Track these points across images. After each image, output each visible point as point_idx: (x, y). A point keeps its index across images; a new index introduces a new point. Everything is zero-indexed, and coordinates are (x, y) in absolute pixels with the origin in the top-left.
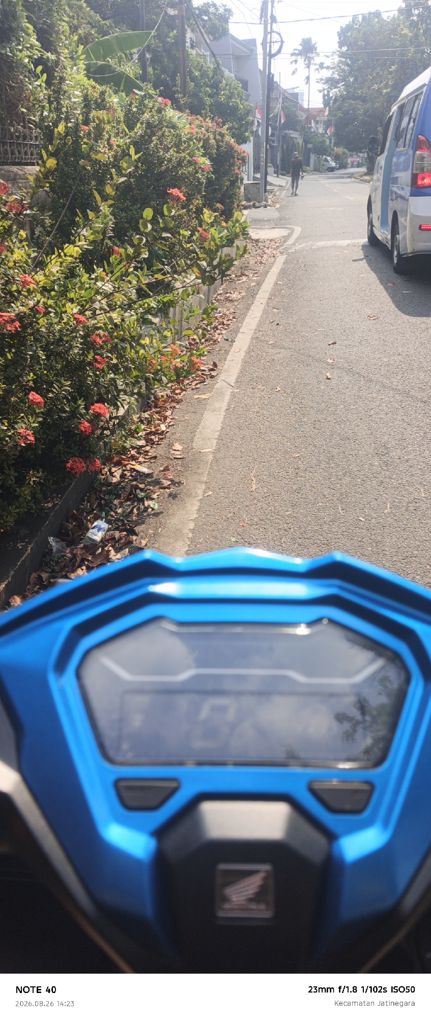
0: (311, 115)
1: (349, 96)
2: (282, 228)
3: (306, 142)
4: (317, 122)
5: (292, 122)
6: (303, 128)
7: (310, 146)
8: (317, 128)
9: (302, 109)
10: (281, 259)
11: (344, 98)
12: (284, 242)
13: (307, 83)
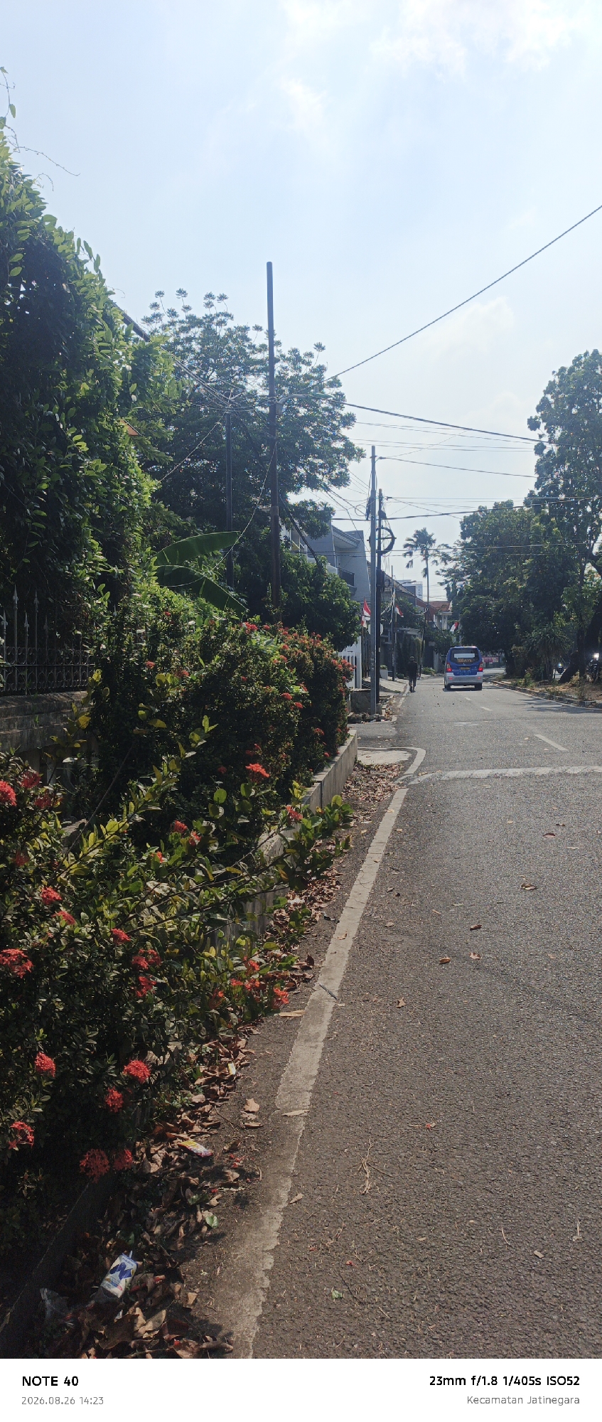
0: (432, 609)
1: (479, 589)
2: (401, 750)
3: (427, 639)
4: (439, 618)
5: (409, 617)
6: (423, 625)
7: (433, 644)
8: (440, 624)
9: (421, 603)
10: (401, 794)
11: (471, 594)
12: (405, 769)
13: (424, 576)
